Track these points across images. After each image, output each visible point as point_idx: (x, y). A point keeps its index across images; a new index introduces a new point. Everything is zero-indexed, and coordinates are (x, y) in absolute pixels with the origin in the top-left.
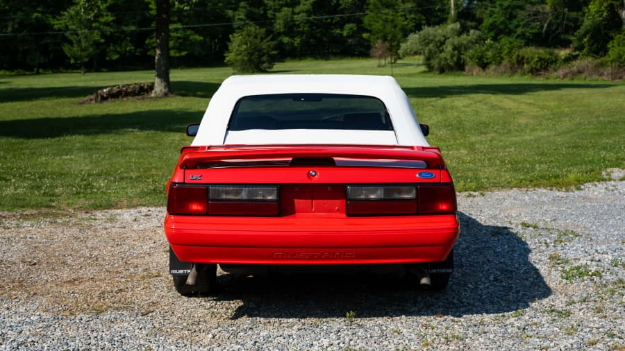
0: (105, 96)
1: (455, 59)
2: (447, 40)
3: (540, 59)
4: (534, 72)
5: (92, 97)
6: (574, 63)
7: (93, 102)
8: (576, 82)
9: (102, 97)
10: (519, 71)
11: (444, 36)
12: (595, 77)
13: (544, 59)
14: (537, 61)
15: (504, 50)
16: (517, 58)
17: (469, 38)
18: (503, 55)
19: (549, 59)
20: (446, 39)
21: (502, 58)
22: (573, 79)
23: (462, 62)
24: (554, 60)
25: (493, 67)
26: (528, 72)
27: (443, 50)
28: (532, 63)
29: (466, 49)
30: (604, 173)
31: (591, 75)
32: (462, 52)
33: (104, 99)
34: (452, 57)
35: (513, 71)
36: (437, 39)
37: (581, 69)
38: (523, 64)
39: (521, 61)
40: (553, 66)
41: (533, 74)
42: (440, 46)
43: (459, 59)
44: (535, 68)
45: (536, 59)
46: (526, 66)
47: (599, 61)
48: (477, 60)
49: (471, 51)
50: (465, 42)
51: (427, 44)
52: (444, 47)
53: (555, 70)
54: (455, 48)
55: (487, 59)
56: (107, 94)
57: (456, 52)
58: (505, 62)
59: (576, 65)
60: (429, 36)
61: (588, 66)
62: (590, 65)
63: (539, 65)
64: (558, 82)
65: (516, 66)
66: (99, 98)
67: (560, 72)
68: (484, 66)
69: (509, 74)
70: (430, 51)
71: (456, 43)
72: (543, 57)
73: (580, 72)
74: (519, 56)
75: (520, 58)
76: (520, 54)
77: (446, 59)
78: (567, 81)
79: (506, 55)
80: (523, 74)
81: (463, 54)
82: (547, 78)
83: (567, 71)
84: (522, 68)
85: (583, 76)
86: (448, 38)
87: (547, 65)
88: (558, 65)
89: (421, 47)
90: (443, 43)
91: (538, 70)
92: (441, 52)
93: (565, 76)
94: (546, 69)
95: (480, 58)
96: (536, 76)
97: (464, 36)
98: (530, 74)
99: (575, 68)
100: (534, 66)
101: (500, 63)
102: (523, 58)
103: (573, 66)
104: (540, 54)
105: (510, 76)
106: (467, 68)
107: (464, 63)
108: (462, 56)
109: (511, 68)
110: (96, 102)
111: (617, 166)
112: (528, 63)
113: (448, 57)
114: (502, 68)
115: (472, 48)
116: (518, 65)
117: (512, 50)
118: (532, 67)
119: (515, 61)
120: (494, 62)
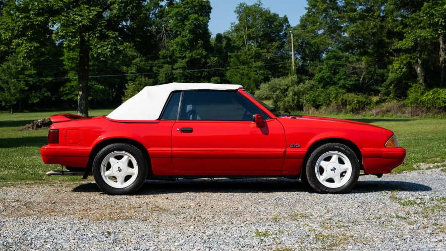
0: (39, 124)
1: (295, 102)
2: (289, 88)
3: (359, 102)
4: (355, 111)
5: (29, 125)
6: (383, 104)
7: (30, 129)
8: (385, 118)
9: (37, 125)
10: (343, 110)
11: (287, 85)
12: (399, 114)
13: (361, 102)
14: (357, 103)
15: (332, 95)
16: (342, 101)
17: (305, 86)
18: (331, 99)
19: (365, 102)
20: (288, 87)
21: (331, 101)
22: (383, 116)
23: (301, 104)
24: (369, 102)
25: (324, 108)
26: (350, 111)
27: (286, 95)
28: (353, 105)
29: (303, 94)
30: (415, 166)
31: (396, 113)
32: (301, 97)
33: (38, 127)
34: (293, 100)
35: (339, 111)
36: (282, 88)
37: (389, 109)
38: (346, 105)
39: (344, 103)
40: (368, 107)
41: (353, 113)
42: (284, 92)
43: (298, 101)
44: (355, 108)
45: (356, 102)
46: (348, 107)
47: (402, 103)
48: (312, 103)
49: (307, 96)
50: (302, 89)
51: (274, 92)
52: (287, 93)
53: (370, 110)
54: (295, 94)
55: (320, 102)
56: (41, 123)
57: (296, 97)
58: (333, 104)
59: (385, 106)
60: (276, 84)
61: (393, 107)
62: (395, 106)
63: (358, 105)
64: (372, 117)
65: (341, 107)
66: (35, 126)
67: (374, 111)
68: (317, 107)
69: (336, 113)
70: (277, 96)
71: (296, 90)
72: (361, 100)
73: (388, 111)
74: (343, 99)
75: (344, 101)
76: (344, 98)
77: (289, 102)
78: (379, 117)
79: (333, 98)
80: (347, 113)
81: (301, 98)
82: (364, 116)
83: (379, 110)
84: (345, 109)
85: (390, 114)
86: (290, 87)
87: (364, 106)
88: (372, 106)
89: (270, 93)
90: (286, 90)
91: (357, 110)
92: (285, 97)
93: (377, 114)
94: (363, 109)
95: (314, 101)
96: (356, 114)
97: (301, 85)
98: (352, 113)
99: (384, 108)
100: (354, 107)
101: (328, 105)
102: (346, 101)
103: (383, 107)
104: (358, 98)
105: (337, 114)
106: (305, 109)
107: (302, 104)
108: (301, 100)
109: (337, 108)
110: (32, 128)
111: (423, 162)
112: (350, 104)
113: (291, 100)
114: (331, 108)
115: (308, 94)
116: (343, 106)
117: (338, 95)
118: (352, 107)
119: (340, 103)
120: (325, 104)
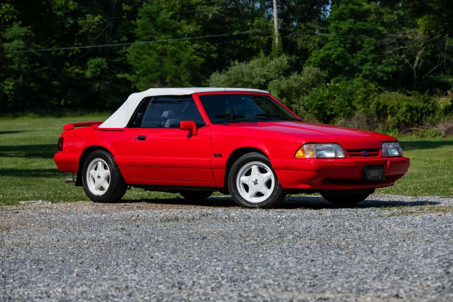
2: (270, 83)
3: (410, 109)
4: (403, 127)
10: (380, 125)
11: (265, 76)
13: (416, 108)
14: (407, 111)
15: (357, 95)
16: (377, 108)
17: (302, 78)
18: (354, 103)
19: (424, 108)
20: (268, 82)
21: (354, 108)
24: (431, 109)
25: (340, 121)
26: (394, 128)
28: (399, 115)
29: (298, 95)
32: (294, 100)
38: (386, 116)
39: (382, 112)
40: (430, 118)
41: (400, 131)
44: (404, 122)
45: (405, 108)
46: (389, 118)
48: (316, 111)
49: (306, 98)
50: (295, 85)
53: (433, 125)
55: (331, 110)
58: (359, 113)
63: (409, 114)
64: (438, 139)
65: (376, 119)
67: (441, 127)
68: (327, 119)
71: (284, 86)
72: (415, 105)
74: (379, 104)
75: (381, 108)
76: (381, 101)
78: (452, 138)
79: (359, 103)
81: (295, 103)
82: (422, 136)
84: (384, 122)
86: (272, 79)
87: (422, 116)
88: (437, 117)
91: (407, 125)
93: (448, 132)
94: (419, 123)
95: (321, 108)
96: (405, 133)
97: (294, 76)
98: (397, 130)
100: (402, 119)
101: (349, 116)
102: (385, 107)
104: (409, 101)
108: (294, 106)
109: (368, 122)
112: (393, 114)
114: (354, 122)
115: (307, 94)
116: (379, 117)
117: (368, 95)
118: (398, 119)
119: (374, 112)
120: (342, 114)
